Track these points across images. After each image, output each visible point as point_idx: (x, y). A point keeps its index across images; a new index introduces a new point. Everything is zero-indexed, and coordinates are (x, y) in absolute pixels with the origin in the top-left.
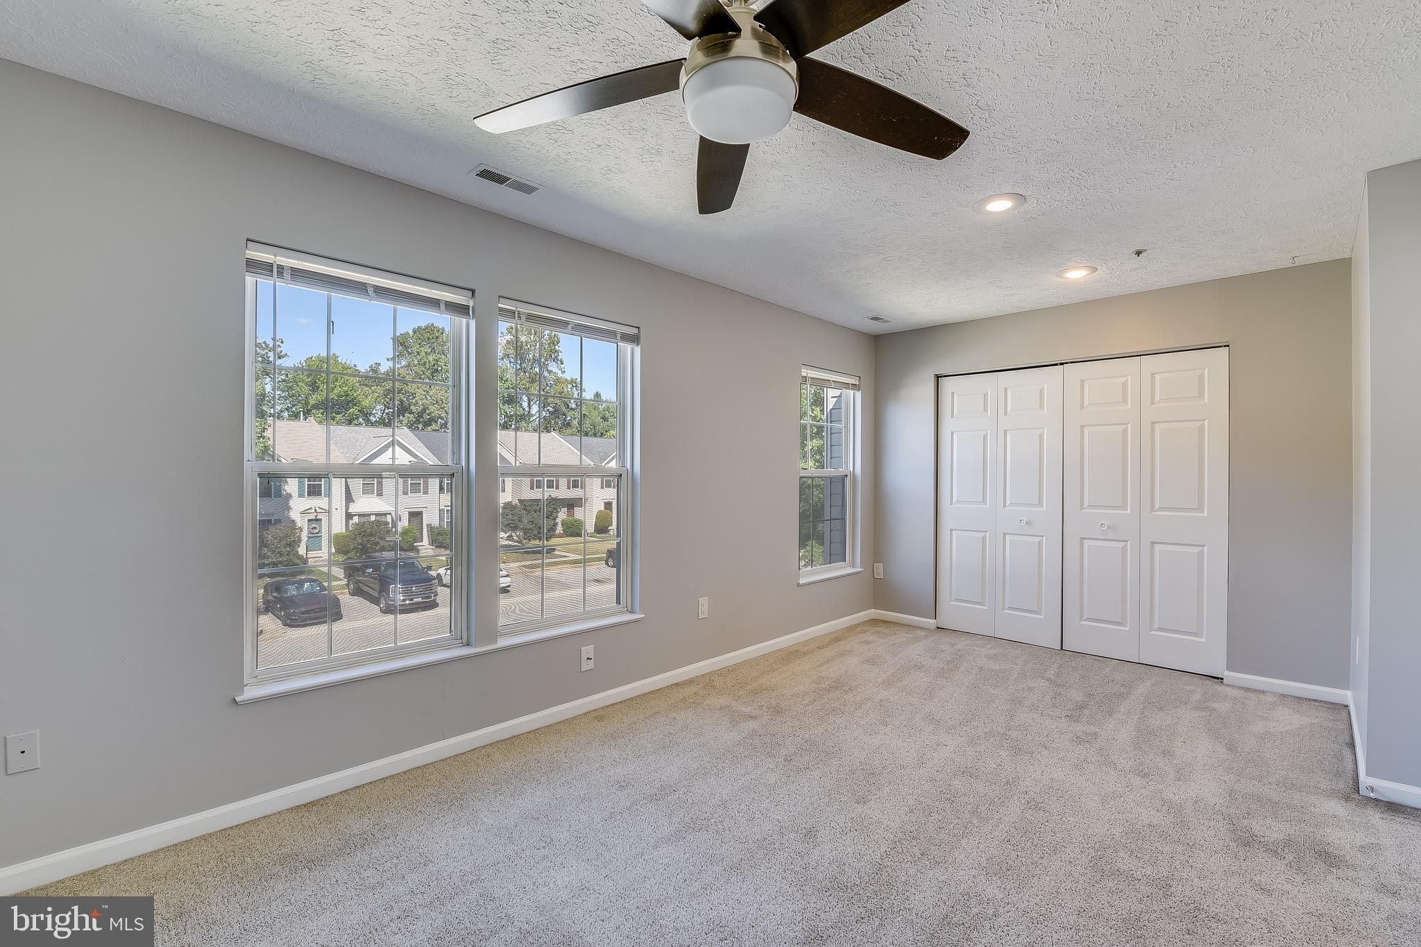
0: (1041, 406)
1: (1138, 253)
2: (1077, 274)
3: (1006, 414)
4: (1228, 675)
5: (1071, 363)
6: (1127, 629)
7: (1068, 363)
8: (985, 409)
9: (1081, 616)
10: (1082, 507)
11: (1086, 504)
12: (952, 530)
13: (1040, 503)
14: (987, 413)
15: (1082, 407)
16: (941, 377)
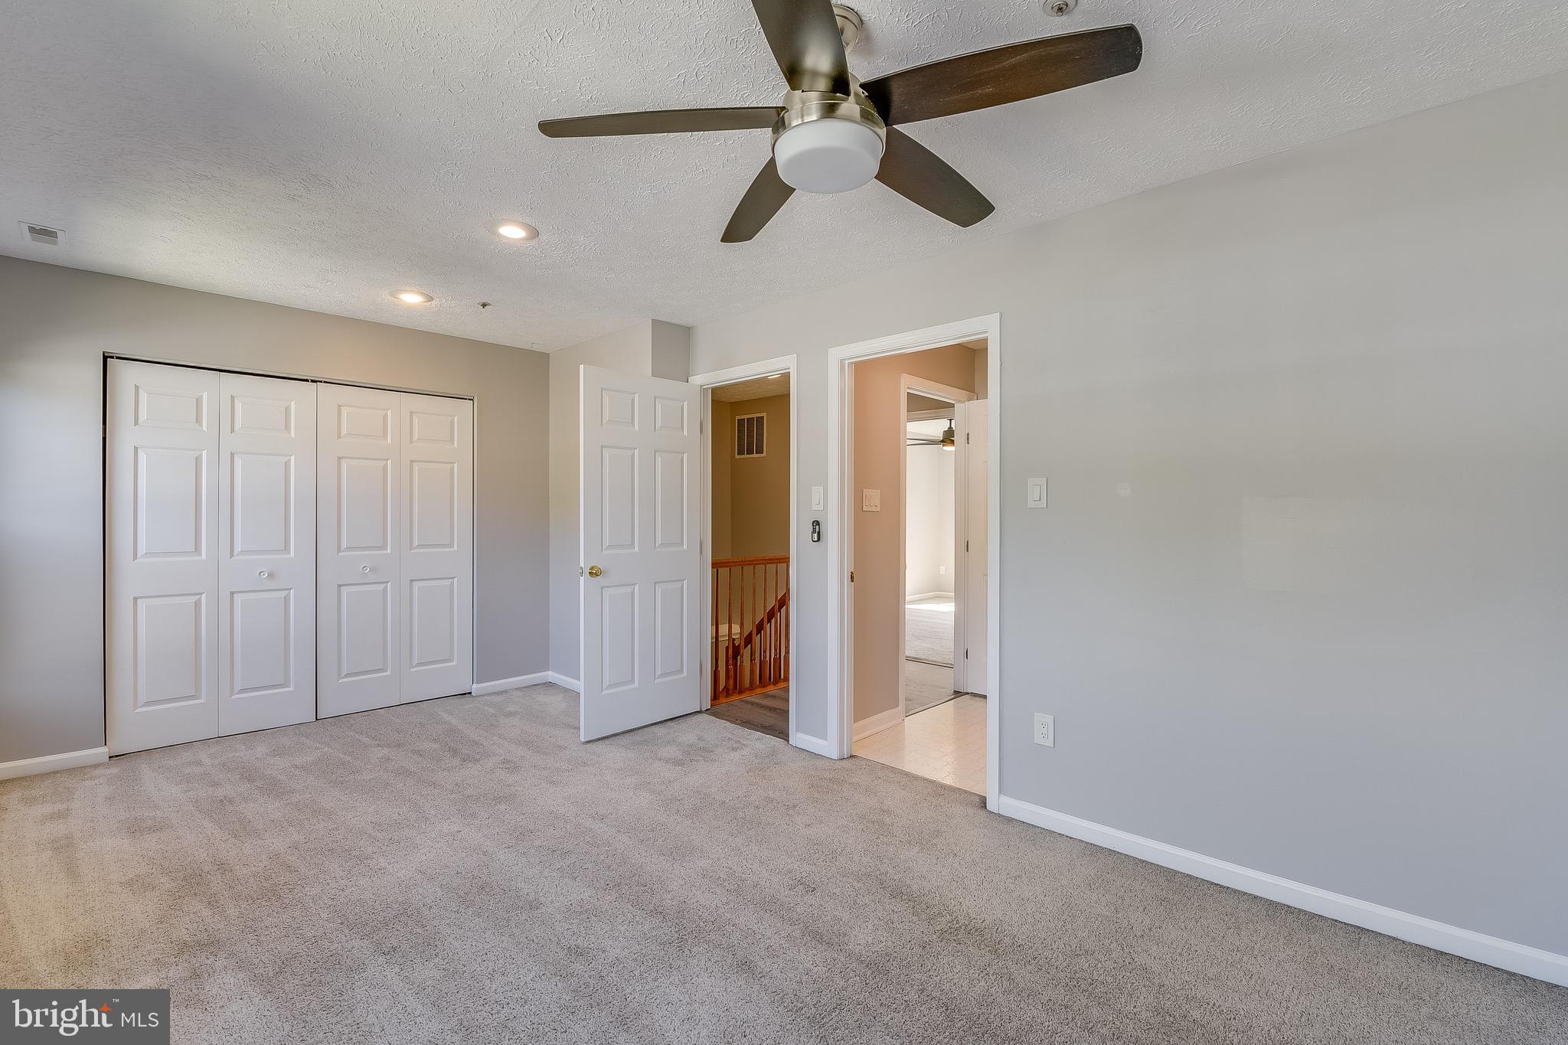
0: (287, 428)
1: (484, 305)
2: (411, 298)
3: (232, 430)
4: (475, 688)
5: (325, 382)
6: (388, 673)
7: (321, 382)
8: (198, 420)
9: (339, 674)
10: (339, 551)
11: (344, 545)
12: (135, 599)
13: (286, 549)
14: (201, 426)
15: (339, 436)
16: (112, 357)
